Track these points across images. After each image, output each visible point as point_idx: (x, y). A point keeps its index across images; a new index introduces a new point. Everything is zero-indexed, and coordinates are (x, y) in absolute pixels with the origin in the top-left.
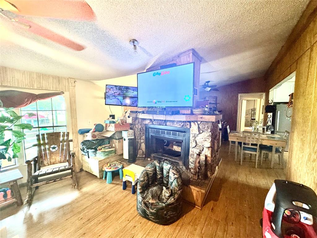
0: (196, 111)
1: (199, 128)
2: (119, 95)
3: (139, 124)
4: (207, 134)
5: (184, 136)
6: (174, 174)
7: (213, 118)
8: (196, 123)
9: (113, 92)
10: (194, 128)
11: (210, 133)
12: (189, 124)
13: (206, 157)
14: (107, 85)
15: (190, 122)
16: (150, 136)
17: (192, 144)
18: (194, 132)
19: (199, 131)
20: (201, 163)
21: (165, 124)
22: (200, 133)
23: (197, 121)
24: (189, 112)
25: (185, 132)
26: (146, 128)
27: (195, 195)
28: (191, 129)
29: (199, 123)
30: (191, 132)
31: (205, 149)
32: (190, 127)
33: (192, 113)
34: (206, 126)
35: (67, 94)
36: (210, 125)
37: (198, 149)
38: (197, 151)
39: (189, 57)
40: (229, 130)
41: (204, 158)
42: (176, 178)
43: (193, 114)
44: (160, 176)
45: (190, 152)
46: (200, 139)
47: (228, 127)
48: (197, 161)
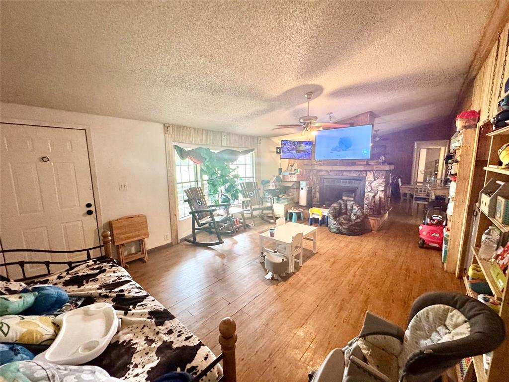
0: (371, 162)
1: (374, 175)
2: (293, 149)
3: (314, 176)
4: (381, 180)
5: (360, 183)
6: (358, 207)
7: (387, 167)
8: (372, 172)
9: (287, 147)
10: (370, 176)
11: (384, 179)
12: (365, 173)
13: (380, 198)
14: (282, 141)
15: (366, 171)
16: (324, 185)
17: (368, 189)
18: (370, 179)
19: (374, 178)
20: (376, 203)
21: (341, 174)
22: (375, 180)
23: (373, 170)
24: (365, 163)
25: (360, 180)
26: (321, 179)
27: (372, 223)
28: (367, 177)
29: (374, 171)
30: (367, 179)
31: (379, 192)
32: (366, 176)
33: (368, 164)
34: (381, 174)
35: (256, 150)
36: (385, 172)
37: (372, 193)
38: (371, 195)
39: (367, 117)
40: (400, 184)
41: (379, 198)
42: (359, 209)
43: (370, 165)
44: (344, 211)
45: (365, 196)
46: (374, 184)
47: (399, 179)
48: (373, 202)
